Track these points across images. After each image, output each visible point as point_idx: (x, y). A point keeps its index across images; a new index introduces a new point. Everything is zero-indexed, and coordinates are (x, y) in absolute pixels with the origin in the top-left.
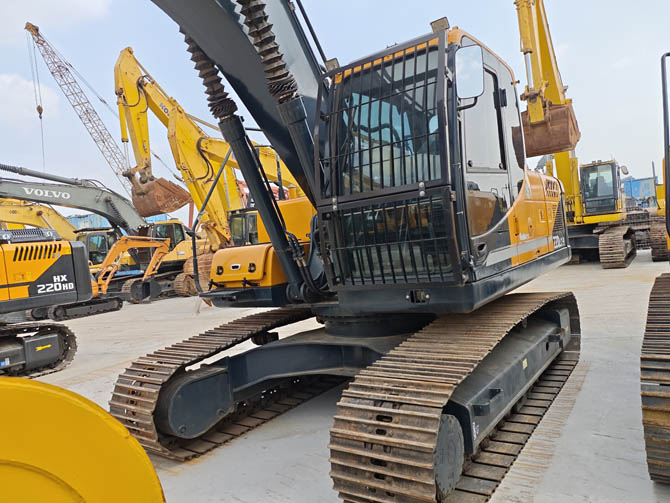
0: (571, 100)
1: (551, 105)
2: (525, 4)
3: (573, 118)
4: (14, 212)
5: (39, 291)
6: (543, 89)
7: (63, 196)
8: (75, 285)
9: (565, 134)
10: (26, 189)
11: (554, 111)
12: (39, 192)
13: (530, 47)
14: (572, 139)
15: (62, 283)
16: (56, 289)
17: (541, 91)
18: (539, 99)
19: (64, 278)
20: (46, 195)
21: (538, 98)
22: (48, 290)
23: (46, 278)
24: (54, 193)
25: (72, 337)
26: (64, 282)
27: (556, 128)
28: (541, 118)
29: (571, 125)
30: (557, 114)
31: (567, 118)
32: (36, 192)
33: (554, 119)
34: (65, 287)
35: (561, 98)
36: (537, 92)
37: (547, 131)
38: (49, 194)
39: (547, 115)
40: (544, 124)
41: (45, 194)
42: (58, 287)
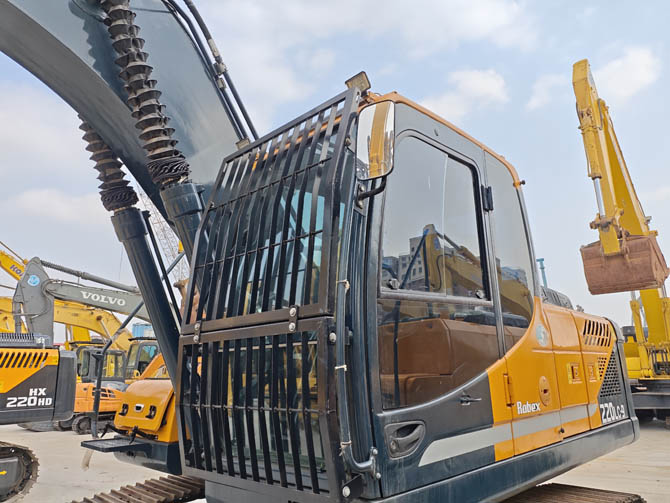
0: (656, 233)
1: (628, 235)
2: (591, 129)
3: (657, 250)
4: (76, 315)
5: (8, 405)
6: (618, 217)
7: (119, 303)
8: (54, 401)
9: (648, 268)
10: (84, 293)
11: (631, 243)
12: (96, 297)
13: (599, 172)
14: (657, 274)
15: (38, 397)
16: (29, 404)
17: (614, 219)
18: (612, 229)
19: (42, 392)
20: (103, 300)
21: (611, 226)
22: (19, 405)
23: (21, 390)
24: (110, 299)
25: (36, 463)
26: (42, 397)
27: (637, 261)
28: (617, 250)
29: (654, 259)
30: (636, 245)
31: (649, 249)
32: (93, 297)
33: (632, 250)
34: (41, 402)
35: (644, 229)
36: (609, 220)
37: (624, 264)
38: (106, 299)
39: (624, 246)
40: (621, 255)
41: (101, 299)
42: (32, 402)
